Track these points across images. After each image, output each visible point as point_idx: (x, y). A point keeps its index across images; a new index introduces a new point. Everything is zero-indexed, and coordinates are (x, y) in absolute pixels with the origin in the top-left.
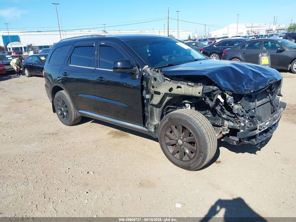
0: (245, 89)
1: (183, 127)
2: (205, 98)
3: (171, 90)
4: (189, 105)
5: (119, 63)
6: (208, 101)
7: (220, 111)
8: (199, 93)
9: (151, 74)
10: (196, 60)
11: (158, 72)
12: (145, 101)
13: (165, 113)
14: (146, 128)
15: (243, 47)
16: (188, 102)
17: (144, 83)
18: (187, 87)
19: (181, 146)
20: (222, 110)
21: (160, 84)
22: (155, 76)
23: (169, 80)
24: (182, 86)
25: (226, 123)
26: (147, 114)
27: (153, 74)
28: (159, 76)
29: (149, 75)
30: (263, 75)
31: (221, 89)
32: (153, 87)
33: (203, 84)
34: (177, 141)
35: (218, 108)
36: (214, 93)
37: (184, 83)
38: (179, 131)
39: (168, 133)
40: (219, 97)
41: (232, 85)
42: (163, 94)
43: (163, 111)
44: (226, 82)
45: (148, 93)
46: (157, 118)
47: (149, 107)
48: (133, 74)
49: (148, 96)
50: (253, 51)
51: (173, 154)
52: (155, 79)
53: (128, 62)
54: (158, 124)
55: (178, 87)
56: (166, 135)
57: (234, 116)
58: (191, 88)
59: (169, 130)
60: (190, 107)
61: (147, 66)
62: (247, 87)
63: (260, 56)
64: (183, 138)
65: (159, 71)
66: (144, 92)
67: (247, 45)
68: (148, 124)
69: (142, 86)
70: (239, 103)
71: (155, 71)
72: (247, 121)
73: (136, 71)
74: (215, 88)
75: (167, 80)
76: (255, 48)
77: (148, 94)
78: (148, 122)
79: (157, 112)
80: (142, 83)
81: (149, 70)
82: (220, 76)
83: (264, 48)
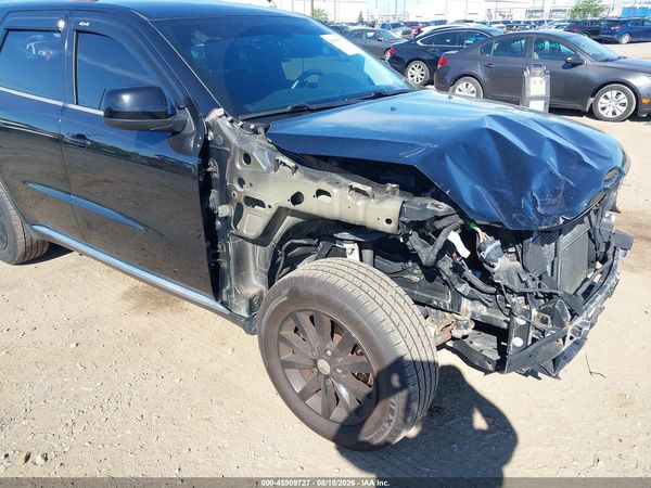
0: (538, 214)
1: (334, 324)
2: (406, 237)
3: (297, 198)
4: (356, 246)
5: (126, 98)
6: (415, 242)
7: (450, 273)
8: (389, 221)
9: (233, 140)
10: (380, 95)
11: (255, 132)
12: (218, 223)
13: (281, 259)
14: (222, 303)
15: (487, 49)
16: (352, 237)
17: (213, 167)
18: (350, 197)
19: (327, 377)
20: (457, 269)
21: (261, 176)
22: (245, 148)
23: (292, 164)
24: (334, 191)
25: (466, 304)
26: (224, 265)
27: (241, 139)
28: (258, 146)
29: (227, 142)
30: (586, 159)
31: (462, 214)
32: (241, 182)
33: (403, 188)
34: (315, 362)
35: (446, 265)
36: (439, 224)
37: (339, 177)
38: (320, 332)
39: (288, 333)
40: (455, 238)
41: (498, 197)
42: (274, 210)
43: (275, 256)
44: (478, 187)
45: (226, 198)
46: (257, 275)
47: (230, 243)
48: (175, 133)
49: (224, 211)
50: (508, 62)
51: (304, 395)
52: (247, 158)
53: (158, 94)
54: (261, 293)
55: (320, 192)
56: (281, 339)
57: (493, 290)
58: (361, 202)
59: (291, 324)
60: (356, 252)
61: (220, 111)
62: (543, 204)
63: (526, 74)
64: (334, 355)
65: (261, 130)
66: (214, 195)
67: (495, 46)
68: (229, 292)
69: (208, 175)
70: (511, 250)
71: (248, 129)
72: (535, 312)
73: (184, 124)
74: (443, 207)
75: (285, 164)
76: (515, 53)
77: (226, 203)
78: (228, 287)
79: (257, 258)
80: (204, 164)
81: (225, 124)
82: (460, 167)
83: (536, 56)
